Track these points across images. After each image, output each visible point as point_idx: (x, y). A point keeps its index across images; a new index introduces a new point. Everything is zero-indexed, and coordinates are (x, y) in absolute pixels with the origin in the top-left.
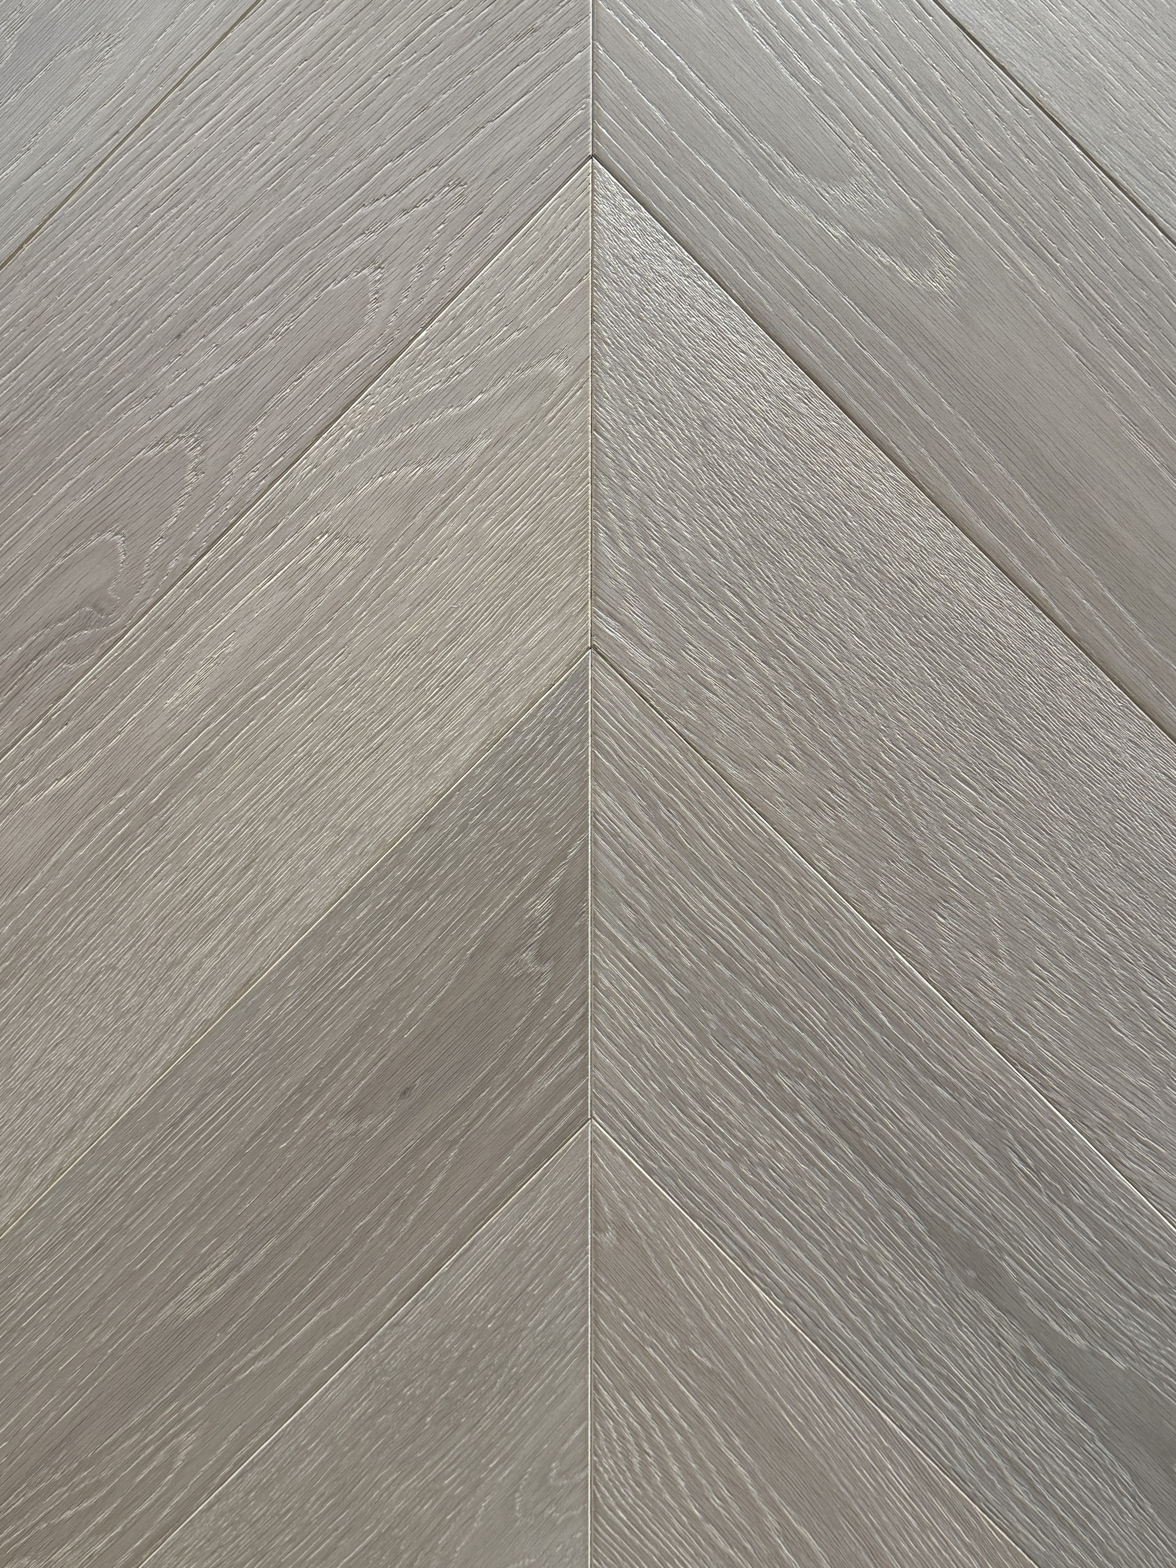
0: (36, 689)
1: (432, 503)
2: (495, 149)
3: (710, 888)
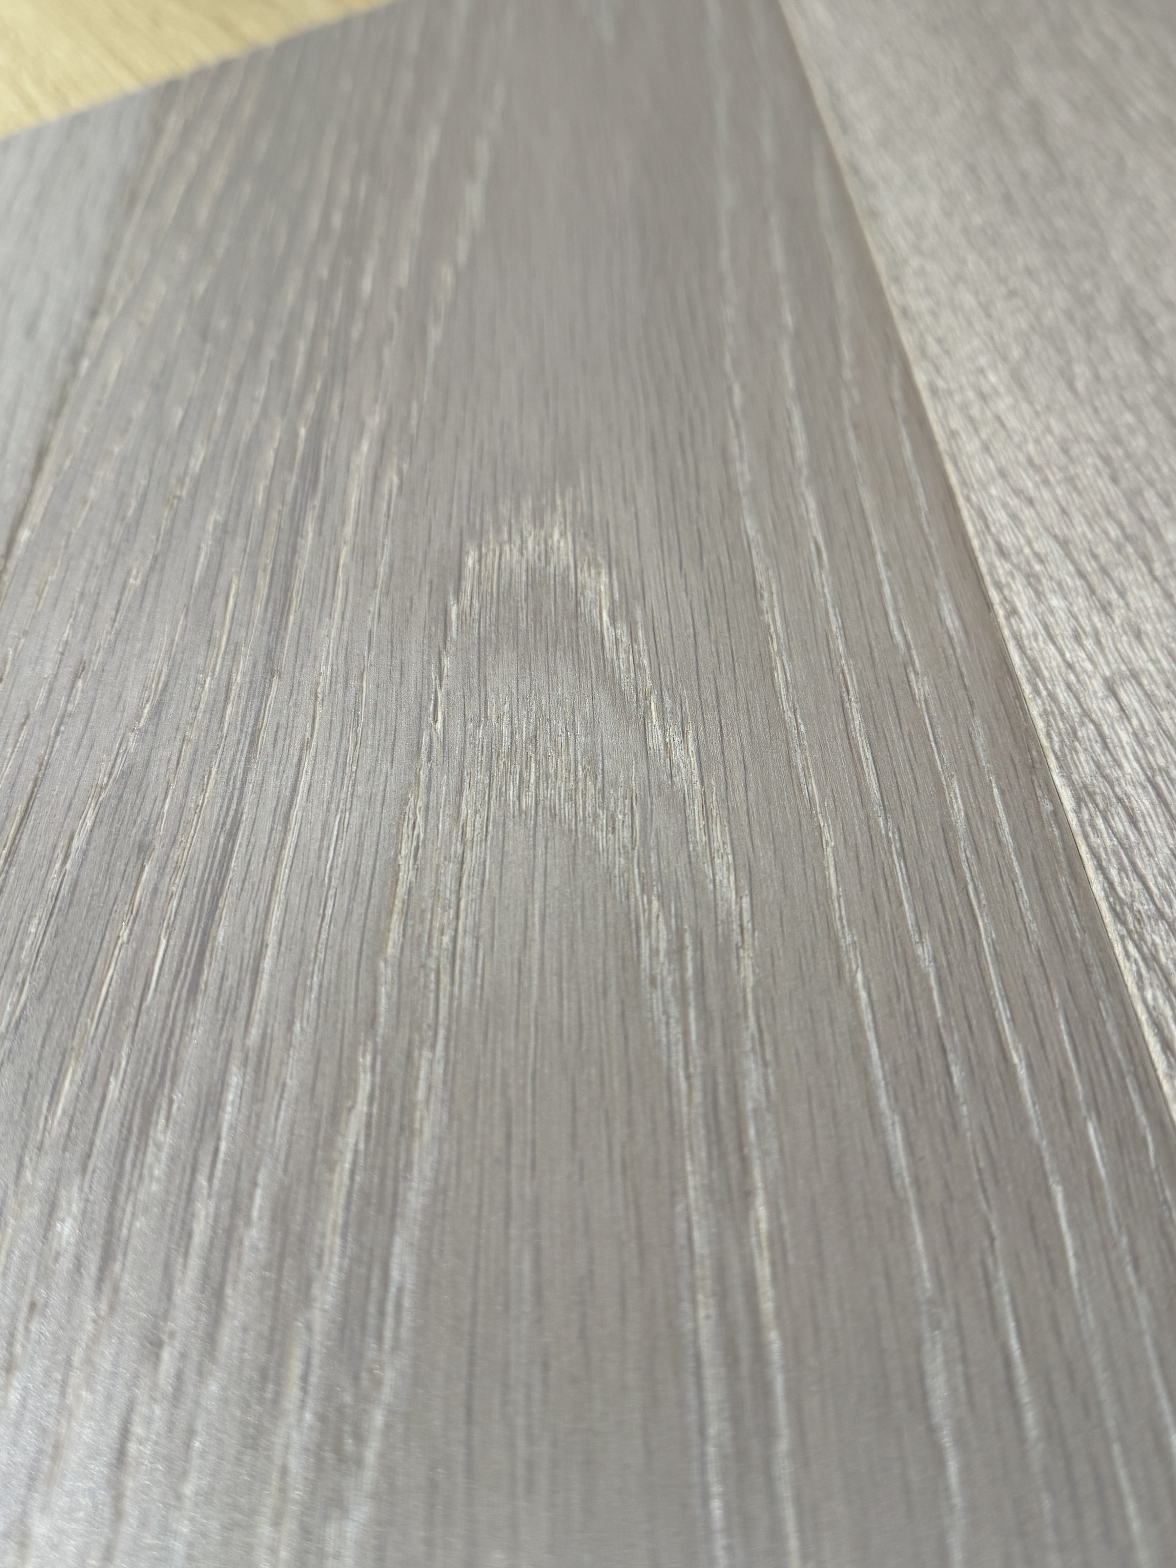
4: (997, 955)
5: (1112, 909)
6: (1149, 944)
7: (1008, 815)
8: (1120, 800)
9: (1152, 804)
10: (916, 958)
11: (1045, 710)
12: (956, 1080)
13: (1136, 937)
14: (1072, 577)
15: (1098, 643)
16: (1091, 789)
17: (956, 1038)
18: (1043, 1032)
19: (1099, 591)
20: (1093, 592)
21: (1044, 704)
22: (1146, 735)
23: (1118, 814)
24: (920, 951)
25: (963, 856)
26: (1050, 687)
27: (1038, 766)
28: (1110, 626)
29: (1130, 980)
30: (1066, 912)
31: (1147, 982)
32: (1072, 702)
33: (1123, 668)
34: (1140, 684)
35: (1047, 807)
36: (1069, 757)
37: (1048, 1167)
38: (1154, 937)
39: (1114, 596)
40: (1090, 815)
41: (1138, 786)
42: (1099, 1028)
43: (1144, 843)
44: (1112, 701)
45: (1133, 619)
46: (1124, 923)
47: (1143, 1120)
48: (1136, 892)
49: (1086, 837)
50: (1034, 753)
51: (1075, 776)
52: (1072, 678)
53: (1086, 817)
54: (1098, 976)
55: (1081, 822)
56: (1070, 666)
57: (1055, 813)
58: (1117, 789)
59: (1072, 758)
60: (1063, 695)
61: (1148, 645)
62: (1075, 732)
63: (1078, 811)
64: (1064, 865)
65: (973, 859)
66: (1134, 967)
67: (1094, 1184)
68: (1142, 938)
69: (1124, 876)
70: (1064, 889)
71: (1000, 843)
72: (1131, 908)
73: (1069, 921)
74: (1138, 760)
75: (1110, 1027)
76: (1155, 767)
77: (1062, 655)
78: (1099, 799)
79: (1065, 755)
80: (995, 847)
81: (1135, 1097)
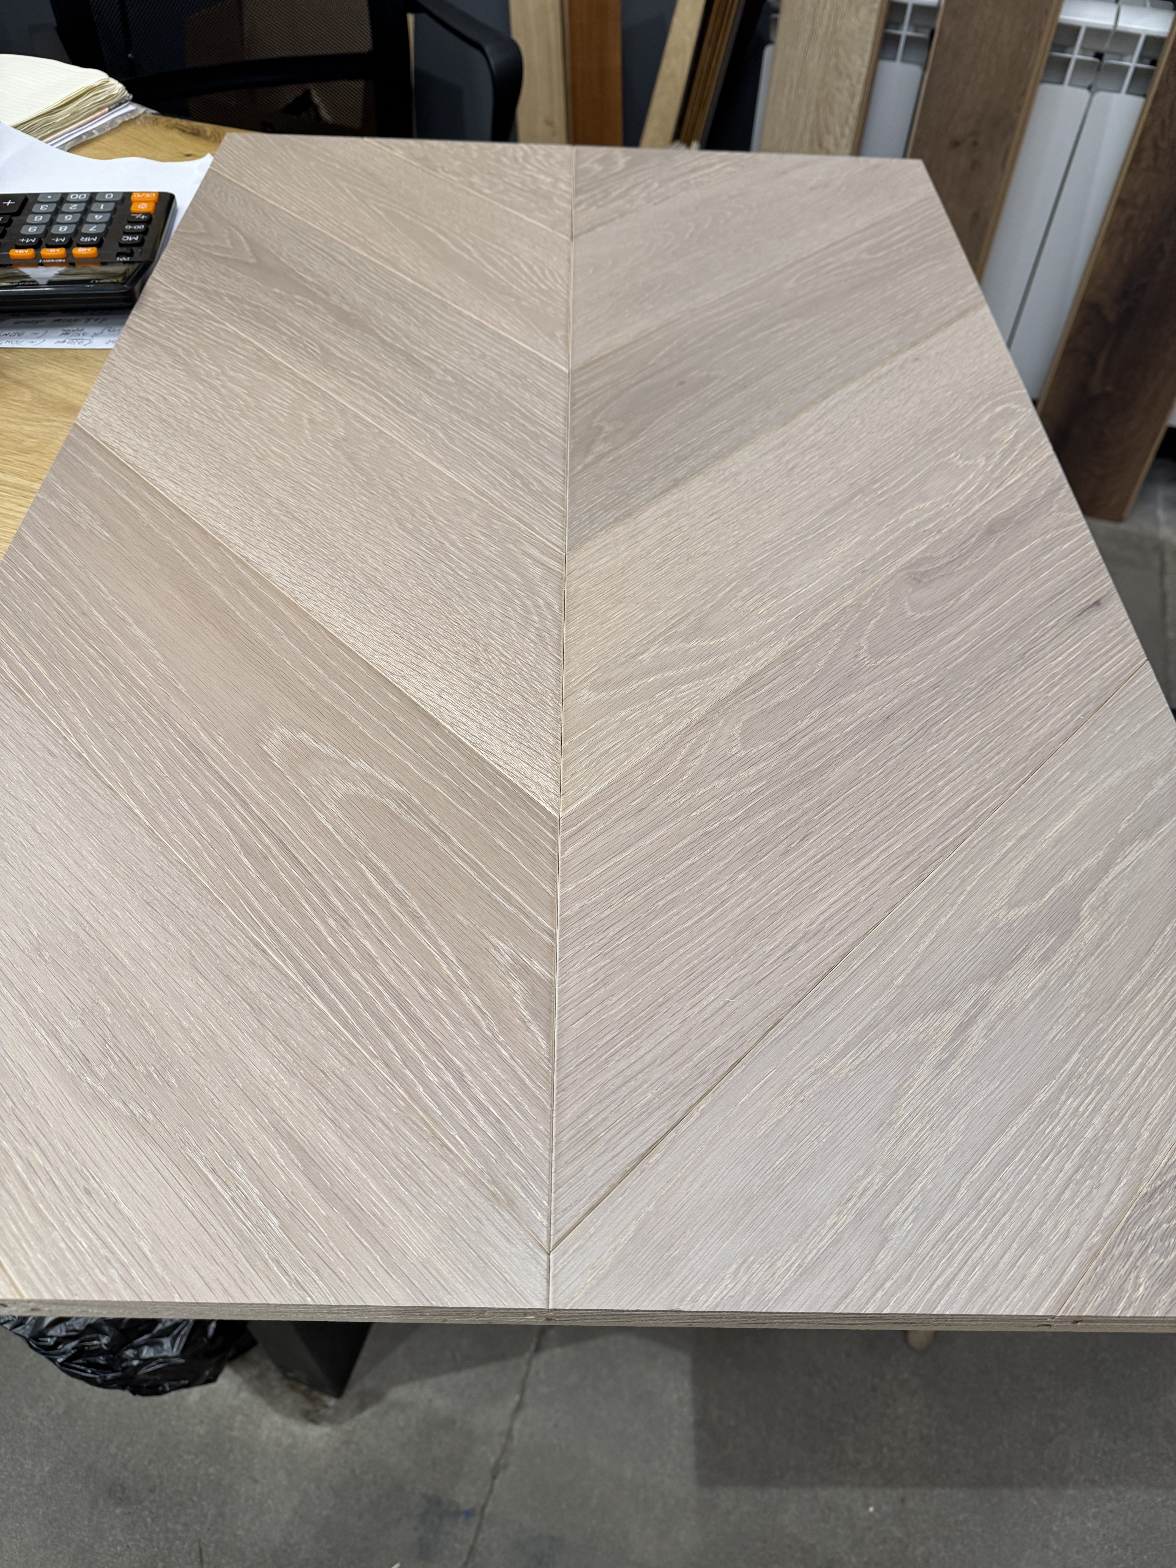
0: (950, 546)
1: (682, 627)
2: (642, 825)
3: (489, 450)
11: (430, 709)
12: (470, 796)
13: (481, 748)
14: (412, 671)
15: (430, 686)
16: (452, 722)
17: (464, 788)
18: (477, 777)
20: (419, 673)
22: (455, 703)
23: (461, 725)
25: (439, 752)
26: (427, 703)
27: (438, 723)
29: (485, 757)
30: (465, 751)
37: (495, 800)
38: (484, 746)
39: (424, 671)
41: (461, 716)
42: (487, 770)
49: (458, 733)
50: (436, 721)
51: (447, 721)
53: (455, 729)
55: (455, 731)
57: (449, 732)
58: (457, 719)
59: (444, 717)
60: (431, 704)
61: (441, 680)
62: (440, 711)
63: (453, 729)
64: (458, 742)
65: (441, 752)
66: (485, 755)
67: (503, 797)
69: (471, 737)
70: (461, 747)
71: (443, 744)
72: (476, 743)
73: (467, 753)
74: (457, 710)
76: (461, 709)
77: (424, 694)
78: (455, 724)
79: (442, 718)
80: (443, 746)
81: (501, 779)
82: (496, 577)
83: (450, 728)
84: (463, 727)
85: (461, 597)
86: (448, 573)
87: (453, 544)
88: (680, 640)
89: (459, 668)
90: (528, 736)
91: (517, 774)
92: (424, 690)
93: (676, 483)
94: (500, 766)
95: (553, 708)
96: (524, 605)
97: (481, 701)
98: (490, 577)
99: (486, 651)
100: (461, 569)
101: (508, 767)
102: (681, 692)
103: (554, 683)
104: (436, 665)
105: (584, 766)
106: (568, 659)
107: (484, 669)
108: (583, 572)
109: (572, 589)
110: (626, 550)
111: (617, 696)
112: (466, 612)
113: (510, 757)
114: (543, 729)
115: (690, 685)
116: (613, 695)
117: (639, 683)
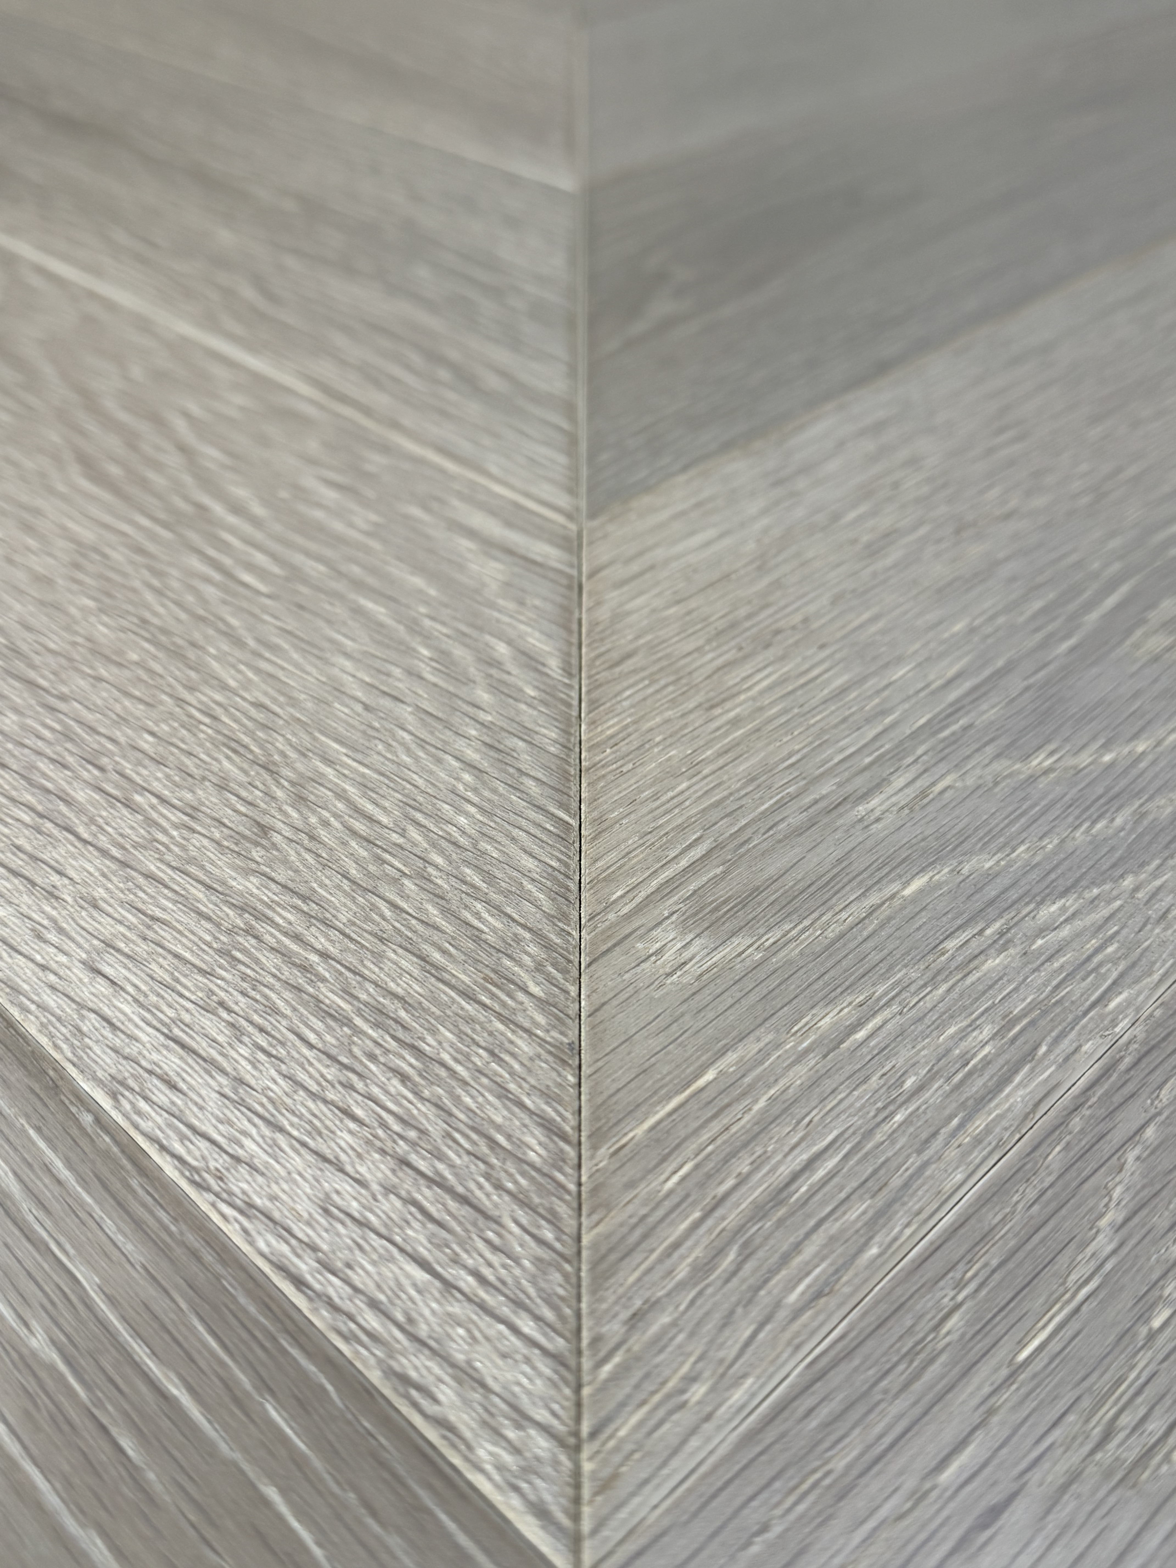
1: (989, 713)
4: (111, 1300)
5: (193, 1182)
6: (240, 1195)
7: (54, 1149)
8: (150, 1072)
9: (181, 1058)
10: (34, 1354)
11: (42, 1023)
12: (130, 1452)
13: (225, 1196)
14: (7, 879)
15: (61, 931)
16: (120, 1077)
17: (110, 1408)
18: (186, 1345)
19: (39, 880)
20: (34, 884)
21: (37, 1017)
22: (146, 996)
23: (155, 1086)
24: (34, 1343)
25: (31, 1218)
26: (36, 998)
27: (60, 1083)
28: (65, 908)
29: (238, 1240)
30: (151, 1213)
31: (254, 1233)
32: (63, 1002)
33: (95, 942)
34: (118, 950)
35: (87, 1119)
36: (85, 1057)
37: (251, 1475)
38: (241, 1185)
39: (55, 878)
40: (131, 1103)
41: (161, 1049)
42: (232, 1307)
43: (191, 1100)
44: (100, 979)
45: (84, 890)
46: (208, 1189)
47: (312, 1368)
48: (206, 1152)
49: (136, 1127)
50: (51, 1073)
51: (100, 1074)
52: (52, 978)
53: (128, 1107)
54: (209, 1257)
55: (126, 1116)
56: (44, 968)
57: (98, 1120)
58: (144, 1063)
59: (88, 1056)
60: (51, 1000)
61: (110, 910)
62: (80, 1030)
63: (118, 1106)
64: (129, 1166)
65: (41, 1215)
66: (237, 1226)
67: (299, 1461)
68: (230, 1193)
69: (188, 1143)
70: (140, 1191)
71: (59, 1182)
72: (208, 1171)
73: (159, 1221)
74: (149, 1024)
75: (243, 1300)
76: (168, 1021)
77: (32, 960)
78: (131, 1082)
79: (80, 1058)
80: (56, 1189)
81: (295, 1352)
82: (358, 585)
83: (106, 1103)
84: (163, 1095)
85: (239, 643)
86: (208, 580)
87: (237, 509)
88: (990, 750)
89: (192, 861)
90: (435, 1127)
91: (372, 1321)
92: (32, 947)
93: (882, 368)
94: (299, 1283)
95: (543, 1004)
96: (444, 660)
97: (255, 983)
98: (340, 586)
99: (300, 800)
100: (251, 567)
101: (335, 1288)
102: (1041, 932)
103: (547, 905)
104: (104, 853)
105: (682, 1272)
106: (599, 820)
107: (285, 862)
108: (635, 567)
109: (604, 614)
110: (765, 512)
111: (792, 951)
112: (247, 684)
113: (347, 1232)
114: (503, 1093)
115: (1071, 902)
116: (776, 947)
117: (874, 899)
